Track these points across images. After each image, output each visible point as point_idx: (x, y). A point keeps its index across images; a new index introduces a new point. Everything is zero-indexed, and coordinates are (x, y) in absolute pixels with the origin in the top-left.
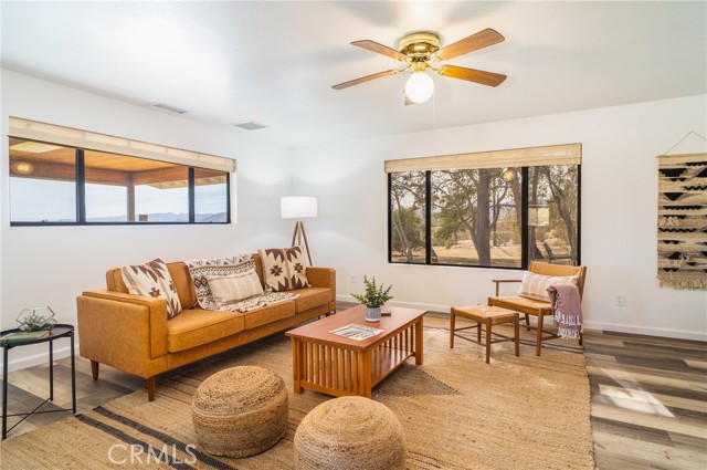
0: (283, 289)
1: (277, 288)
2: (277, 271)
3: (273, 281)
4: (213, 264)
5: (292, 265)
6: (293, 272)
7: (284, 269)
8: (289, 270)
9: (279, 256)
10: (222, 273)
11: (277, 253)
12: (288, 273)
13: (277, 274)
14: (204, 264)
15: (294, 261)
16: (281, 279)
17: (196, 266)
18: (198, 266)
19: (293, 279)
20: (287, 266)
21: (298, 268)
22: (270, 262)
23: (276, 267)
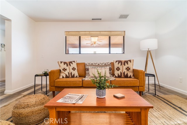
0: (119, 77)
1: (117, 76)
3: (117, 73)
4: (94, 64)
5: (125, 67)
6: (125, 70)
7: (121, 69)
8: (123, 69)
9: (120, 63)
10: (94, 67)
11: (120, 62)
12: (123, 70)
13: (118, 70)
14: (91, 64)
15: (126, 66)
16: (119, 72)
17: (88, 64)
19: (124, 73)
20: (123, 67)
21: (128, 69)
22: (116, 65)
23: (118, 67)
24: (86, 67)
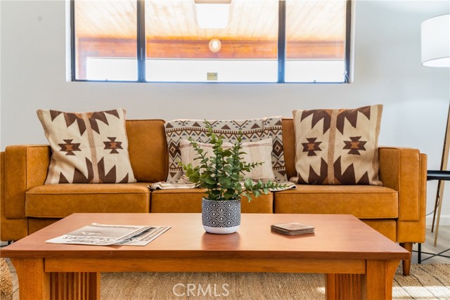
0: (316, 180)
1: (306, 177)
2: (311, 147)
3: (305, 164)
4: (204, 127)
5: (341, 139)
6: (340, 152)
7: (325, 145)
8: (333, 148)
9: (322, 122)
10: (204, 139)
11: (319, 115)
12: (331, 153)
13: (312, 154)
14: (190, 126)
15: (349, 132)
16: (315, 162)
17: (176, 126)
18: (180, 127)
20: (332, 139)
21: (355, 146)
22: (304, 131)
23: (312, 140)
24: (168, 139)
